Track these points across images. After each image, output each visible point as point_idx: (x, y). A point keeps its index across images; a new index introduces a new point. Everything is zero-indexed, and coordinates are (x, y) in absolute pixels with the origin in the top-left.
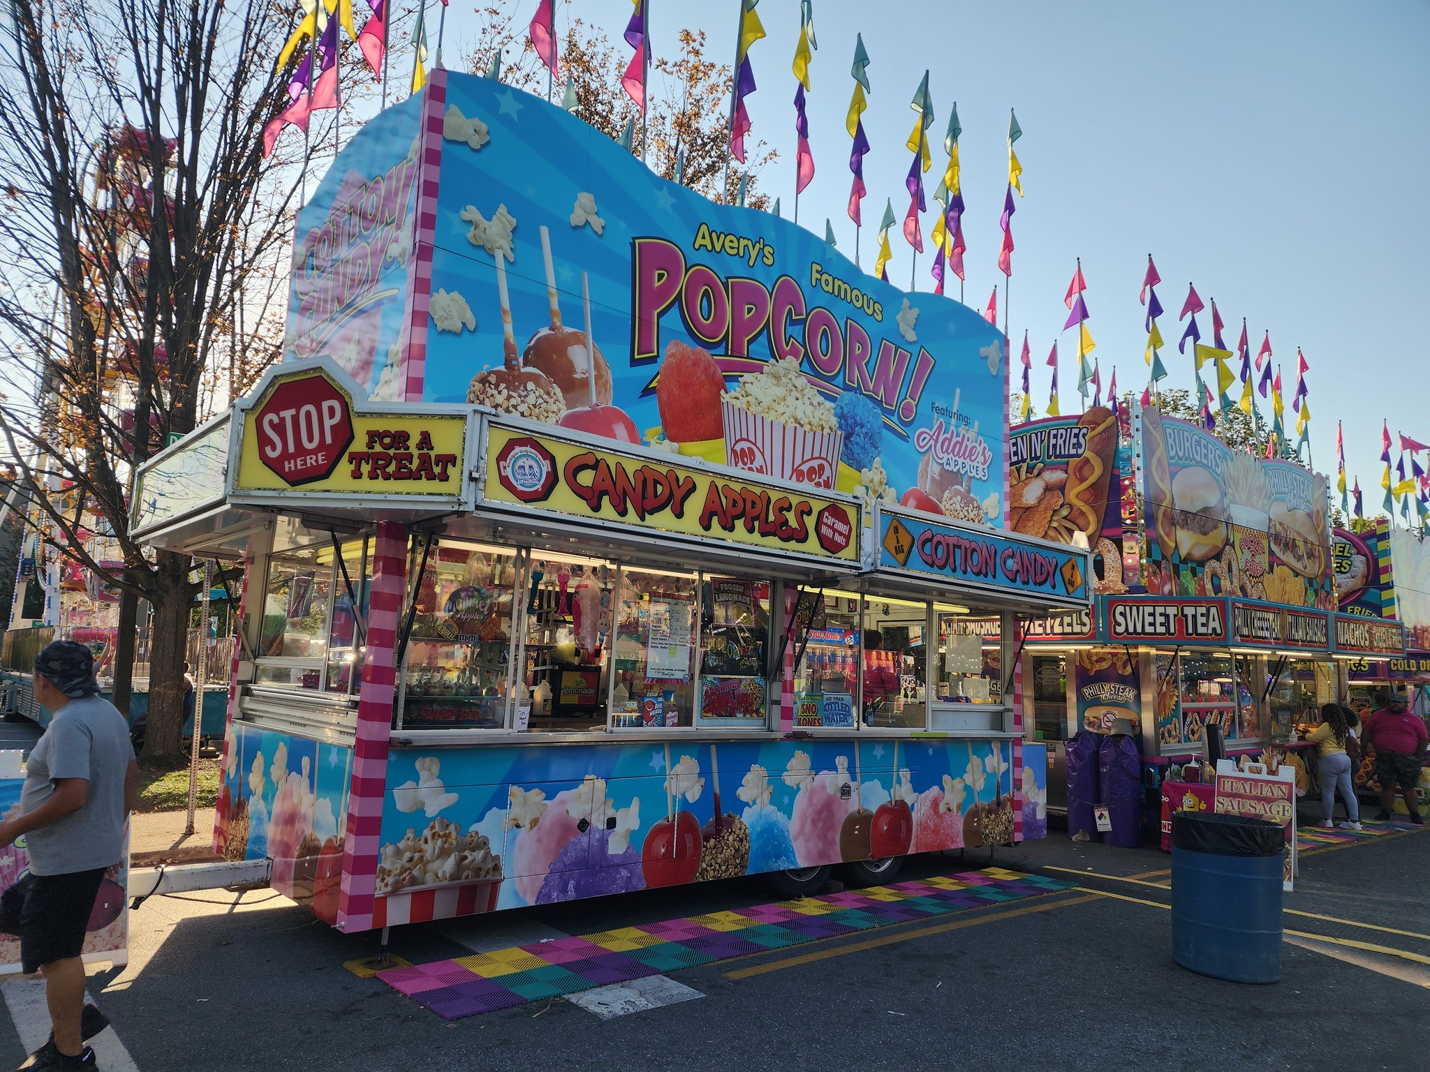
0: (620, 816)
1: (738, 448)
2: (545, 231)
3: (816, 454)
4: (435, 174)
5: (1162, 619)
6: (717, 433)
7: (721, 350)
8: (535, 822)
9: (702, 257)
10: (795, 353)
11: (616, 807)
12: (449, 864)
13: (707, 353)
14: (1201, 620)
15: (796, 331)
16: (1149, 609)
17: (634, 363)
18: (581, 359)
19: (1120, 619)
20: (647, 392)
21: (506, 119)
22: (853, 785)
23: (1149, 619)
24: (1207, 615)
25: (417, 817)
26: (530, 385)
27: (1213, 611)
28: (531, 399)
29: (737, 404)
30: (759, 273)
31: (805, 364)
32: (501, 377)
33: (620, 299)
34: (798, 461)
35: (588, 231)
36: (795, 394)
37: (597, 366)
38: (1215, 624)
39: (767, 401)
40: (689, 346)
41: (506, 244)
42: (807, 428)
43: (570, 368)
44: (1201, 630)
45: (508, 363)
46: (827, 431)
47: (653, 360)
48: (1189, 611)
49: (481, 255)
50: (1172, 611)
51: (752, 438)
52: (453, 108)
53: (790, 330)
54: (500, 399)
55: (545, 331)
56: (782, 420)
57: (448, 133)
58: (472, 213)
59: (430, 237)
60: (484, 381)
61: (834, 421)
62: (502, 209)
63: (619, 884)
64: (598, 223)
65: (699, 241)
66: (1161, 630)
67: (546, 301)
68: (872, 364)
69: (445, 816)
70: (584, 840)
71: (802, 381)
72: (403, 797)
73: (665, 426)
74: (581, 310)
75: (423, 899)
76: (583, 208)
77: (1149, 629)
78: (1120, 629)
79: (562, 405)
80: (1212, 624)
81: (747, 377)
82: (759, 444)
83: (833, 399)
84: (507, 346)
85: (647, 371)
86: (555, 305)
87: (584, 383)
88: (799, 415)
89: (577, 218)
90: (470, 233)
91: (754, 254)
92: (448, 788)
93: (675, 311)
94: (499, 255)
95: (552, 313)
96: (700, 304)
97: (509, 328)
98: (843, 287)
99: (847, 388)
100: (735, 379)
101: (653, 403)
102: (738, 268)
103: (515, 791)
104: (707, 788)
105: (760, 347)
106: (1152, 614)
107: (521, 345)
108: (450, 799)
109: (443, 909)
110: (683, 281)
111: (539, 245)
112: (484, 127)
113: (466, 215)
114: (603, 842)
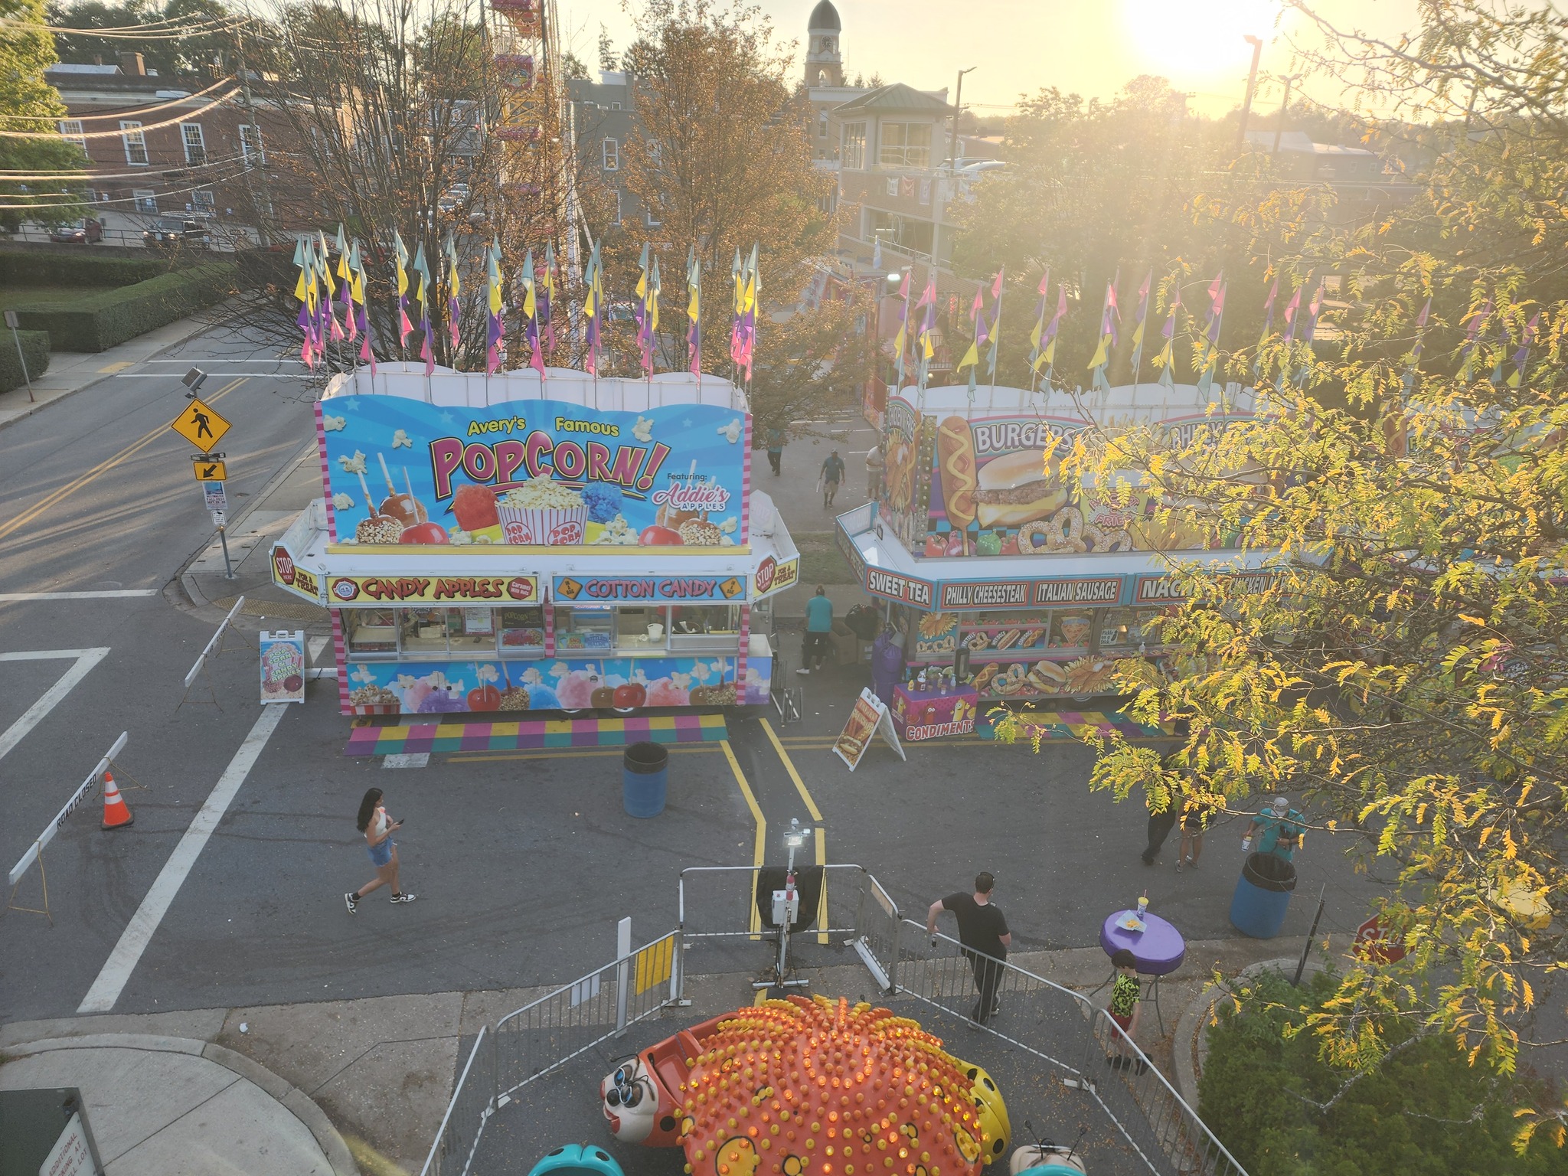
0: (453, 686)
1: (510, 527)
2: (380, 455)
3: (568, 520)
4: (324, 448)
5: (896, 586)
6: (495, 521)
7: (493, 481)
8: (412, 687)
9: (475, 439)
10: (546, 471)
11: (451, 682)
12: (377, 698)
13: (483, 486)
14: (918, 592)
15: (547, 459)
16: (889, 578)
17: (438, 500)
18: (408, 506)
19: (873, 580)
20: (448, 511)
21: (353, 412)
22: (599, 676)
23: (889, 584)
24: (921, 590)
25: (361, 683)
26: (384, 522)
27: (926, 588)
28: (386, 528)
29: (506, 506)
30: (515, 435)
31: (555, 475)
32: (370, 522)
33: (426, 474)
34: (554, 525)
35: (403, 447)
36: (548, 492)
37: (418, 507)
38: (925, 597)
39: (527, 501)
40: (471, 485)
41: (362, 467)
42: (560, 508)
43: (404, 510)
44: (918, 599)
45: (372, 516)
46: (574, 508)
47: (450, 496)
48: (912, 585)
49: (352, 475)
50: (902, 582)
51: (519, 520)
52: (327, 417)
53: (541, 460)
54: (371, 531)
55: (388, 498)
56: (540, 508)
57: (326, 428)
58: (344, 458)
59: (327, 474)
60: (362, 525)
61: (581, 501)
62: (358, 452)
63: (457, 709)
64: (407, 442)
65: (471, 431)
66: (895, 593)
67: (386, 486)
68: (611, 462)
69: (373, 683)
70: (437, 693)
71: (554, 484)
72: (355, 677)
73: (461, 524)
74: (405, 485)
75: (369, 708)
76: (399, 437)
77: (888, 591)
78: (872, 586)
79: (402, 527)
80: (924, 597)
81: (512, 491)
82: (525, 522)
83: (580, 489)
84: (371, 509)
85: (448, 502)
86: (391, 485)
87: (412, 516)
88: (553, 502)
89: (396, 443)
90: (344, 467)
91: (510, 427)
92: (372, 675)
93: (460, 470)
94: (359, 472)
95: (390, 490)
96: (475, 463)
97: (370, 501)
98: (582, 425)
99: (589, 481)
100: (505, 494)
101: (452, 516)
102: (500, 437)
103: (401, 676)
104: (501, 676)
105: (521, 473)
106: (891, 582)
107: (377, 507)
108: (374, 678)
109: (378, 711)
110: (463, 454)
111: (378, 461)
112: (343, 419)
113: (341, 460)
114: (446, 695)
